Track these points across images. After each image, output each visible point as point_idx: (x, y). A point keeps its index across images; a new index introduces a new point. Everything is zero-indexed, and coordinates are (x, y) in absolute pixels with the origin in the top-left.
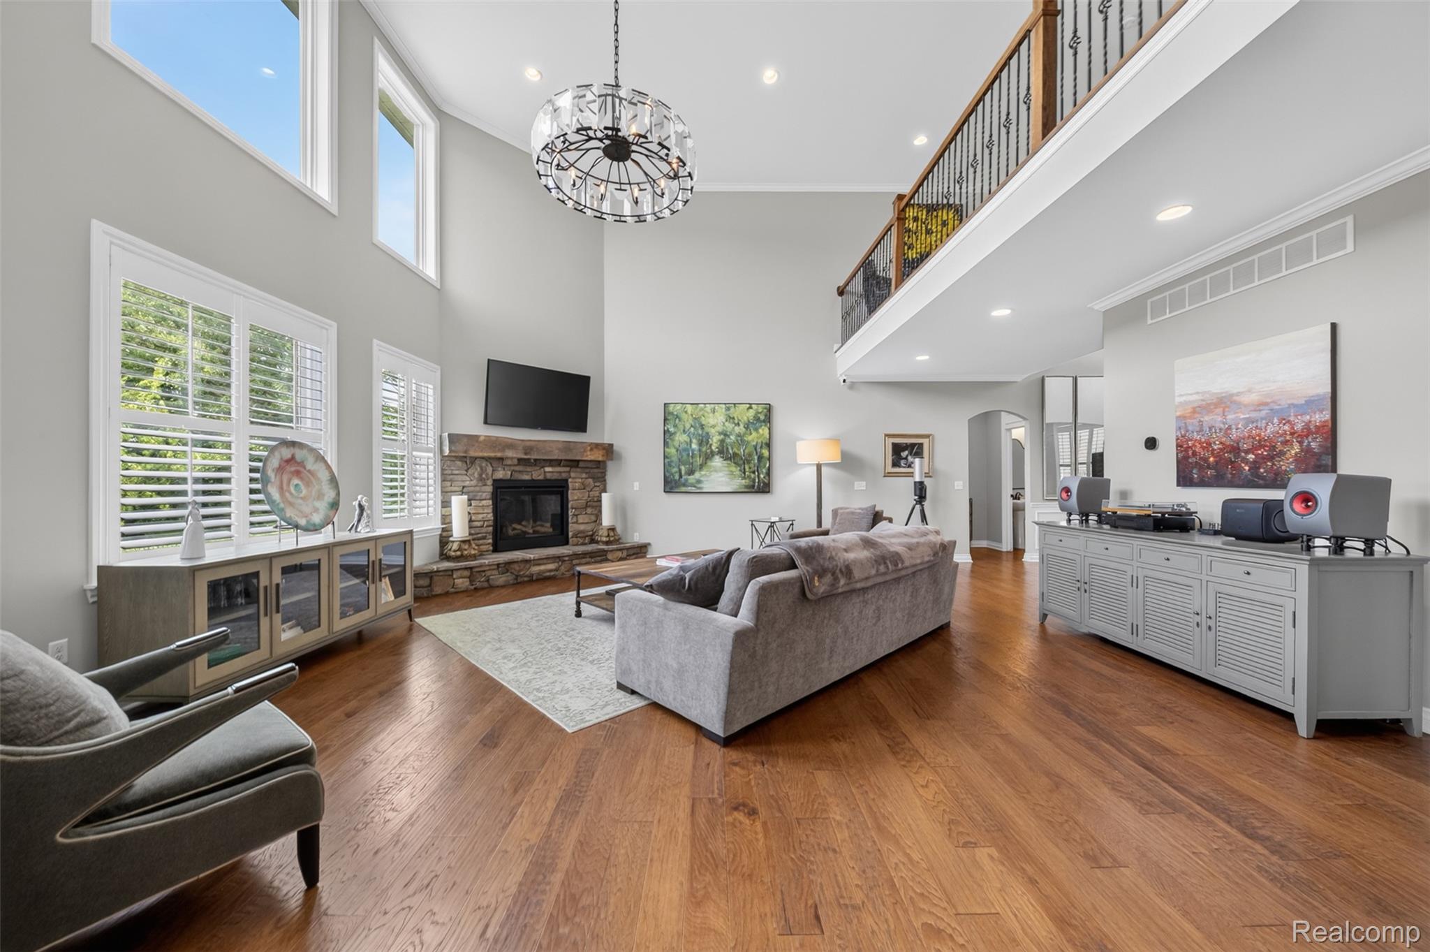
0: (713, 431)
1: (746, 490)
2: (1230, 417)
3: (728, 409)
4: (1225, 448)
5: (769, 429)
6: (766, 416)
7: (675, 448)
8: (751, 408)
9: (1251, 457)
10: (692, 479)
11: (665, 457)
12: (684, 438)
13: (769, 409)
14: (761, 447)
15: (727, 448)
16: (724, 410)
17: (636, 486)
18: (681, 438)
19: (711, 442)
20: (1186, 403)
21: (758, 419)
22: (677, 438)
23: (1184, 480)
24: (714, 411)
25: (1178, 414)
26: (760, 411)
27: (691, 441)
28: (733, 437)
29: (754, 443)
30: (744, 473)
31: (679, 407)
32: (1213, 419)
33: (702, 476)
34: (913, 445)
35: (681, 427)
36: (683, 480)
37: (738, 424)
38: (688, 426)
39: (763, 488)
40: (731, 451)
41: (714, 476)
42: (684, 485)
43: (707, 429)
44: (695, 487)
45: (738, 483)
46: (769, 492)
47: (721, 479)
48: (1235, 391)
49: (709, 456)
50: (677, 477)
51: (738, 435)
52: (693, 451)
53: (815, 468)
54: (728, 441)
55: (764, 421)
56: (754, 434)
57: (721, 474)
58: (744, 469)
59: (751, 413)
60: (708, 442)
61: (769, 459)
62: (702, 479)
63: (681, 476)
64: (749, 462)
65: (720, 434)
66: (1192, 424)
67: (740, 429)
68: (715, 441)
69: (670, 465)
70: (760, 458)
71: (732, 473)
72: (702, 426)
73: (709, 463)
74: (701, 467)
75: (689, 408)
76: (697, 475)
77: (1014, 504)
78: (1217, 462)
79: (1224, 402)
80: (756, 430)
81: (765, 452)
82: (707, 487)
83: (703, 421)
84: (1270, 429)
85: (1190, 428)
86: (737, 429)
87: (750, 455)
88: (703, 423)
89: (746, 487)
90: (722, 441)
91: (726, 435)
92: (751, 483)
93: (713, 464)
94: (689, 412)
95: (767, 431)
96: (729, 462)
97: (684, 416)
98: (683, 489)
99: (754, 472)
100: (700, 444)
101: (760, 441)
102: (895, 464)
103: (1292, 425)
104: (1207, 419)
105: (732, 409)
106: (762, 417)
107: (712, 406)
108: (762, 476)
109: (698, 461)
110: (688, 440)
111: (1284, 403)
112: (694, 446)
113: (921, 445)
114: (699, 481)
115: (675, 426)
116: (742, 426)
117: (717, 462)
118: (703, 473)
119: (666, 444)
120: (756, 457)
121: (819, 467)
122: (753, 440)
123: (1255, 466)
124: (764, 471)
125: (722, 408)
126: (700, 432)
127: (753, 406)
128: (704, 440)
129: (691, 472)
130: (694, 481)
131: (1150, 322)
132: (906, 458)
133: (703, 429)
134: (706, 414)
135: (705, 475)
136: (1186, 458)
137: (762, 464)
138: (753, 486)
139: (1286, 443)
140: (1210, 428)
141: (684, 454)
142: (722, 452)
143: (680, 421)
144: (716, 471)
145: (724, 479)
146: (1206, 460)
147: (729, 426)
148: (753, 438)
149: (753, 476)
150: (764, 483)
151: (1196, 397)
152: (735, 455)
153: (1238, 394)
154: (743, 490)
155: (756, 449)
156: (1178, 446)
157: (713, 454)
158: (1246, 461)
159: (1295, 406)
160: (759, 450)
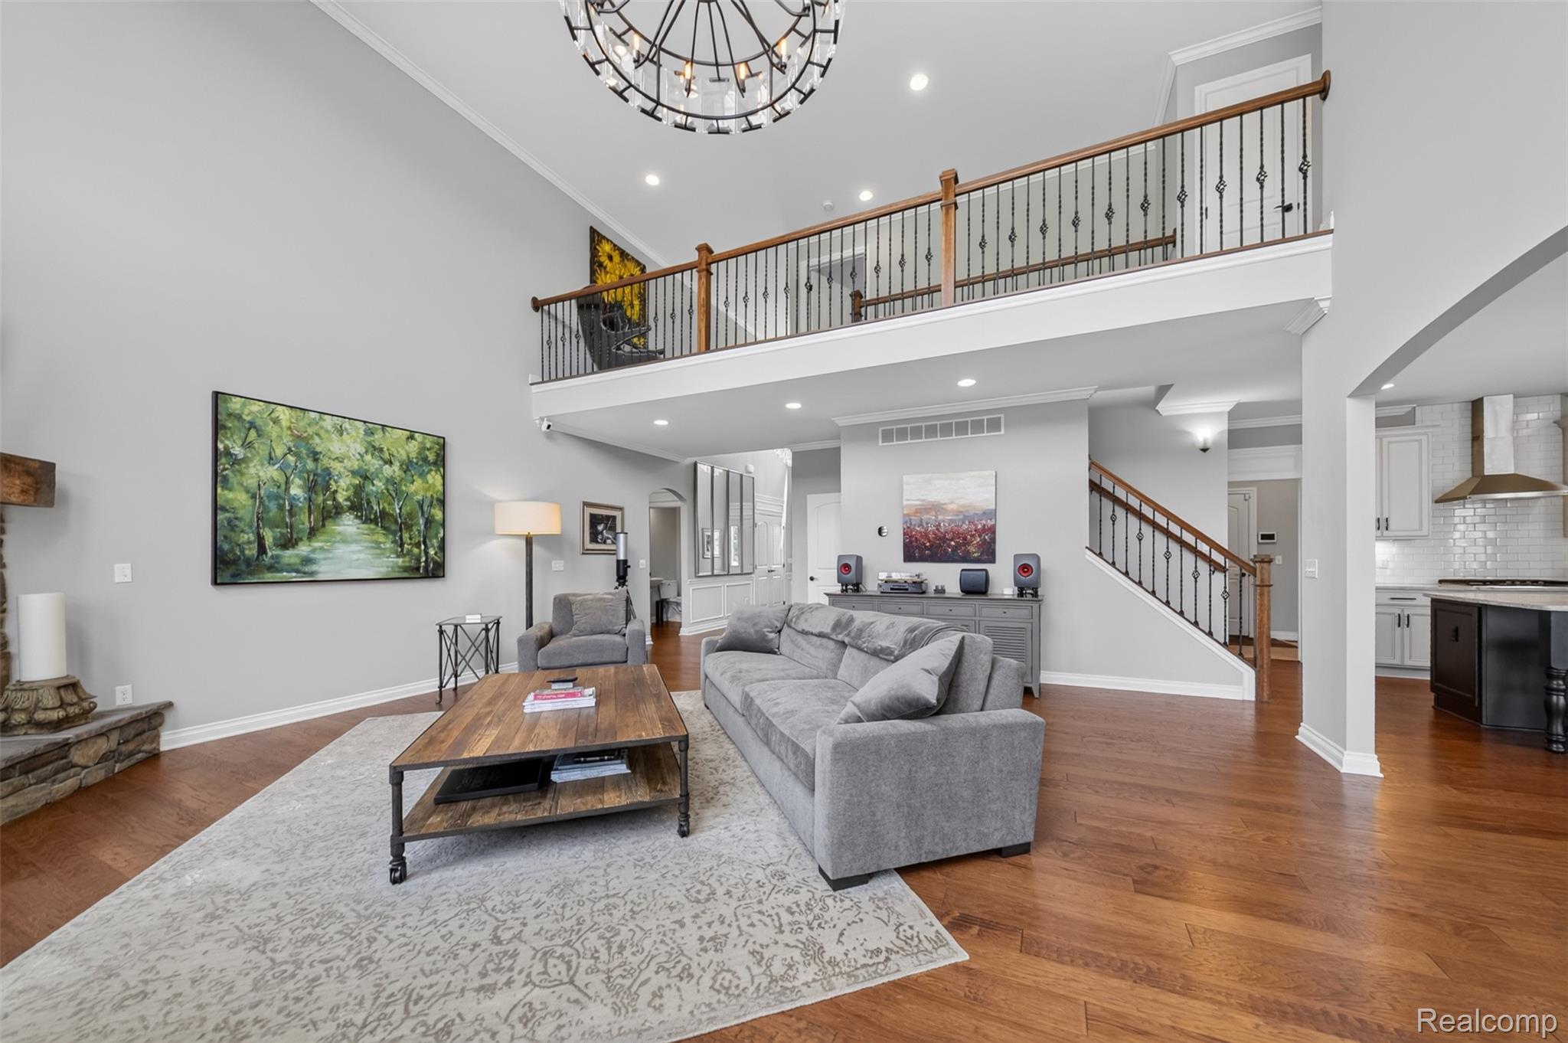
0: (337, 467)
1: (406, 575)
2: (940, 517)
3: (370, 433)
4: (936, 537)
5: (443, 477)
6: (437, 456)
7: (247, 491)
8: (411, 437)
9: (953, 543)
10: (289, 556)
11: (216, 508)
12: (272, 472)
13: (442, 445)
14: (431, 505)
15: (369, 502)
16: (362, 432)
17: (122, 572)
18: (260, 472)
19: (334, 487)
20: (911, 505)
21: (425, 460)
22: (252, 471)
23: (909, 557)
24: (341, 431)
25: (905, 512)
26: (428, 445)
27: (287, 482)
28: (380, 485)
29: (420, 497)
30: (402, 546)
31: (256, 407)
32: (929, 517)
33: (314, 550)
34: (608, 517)
35: (264, 451)
36: (267, 559)
37: (391, 463)
38: (279, 452)
39: (435, 571)
40: (375, 507)
41: (341, 550)
42: (271, 568)
43: (325, 462)
44: (297, 571)
45: (391, 562)
46: (444, 576)
47: (355, 557)
48: (943, 502)
49: (332, 513)
50: (252, 551)
51: (390, 481)
52: (293, 500)
53: (523, 543)
54: (370, 488)
55: (435, 463)
56: (418, 482)
57: (354, 547)
58: (401, 538)
59: (413, 447)
60: (327, 488)
61: (443, 525)
62: (313, 556)
63: (262, 549)
64: (409, 528)
65: (354, 473)
66: (915, 520)
67: (394, 471)
68: (343, 488)
69: (232, 525)
70: (429, 522)
71: (377, 545)
72: (315, 456)
73: (330, 526)
74: (313, 533)
75: (283, 414)
76: (303, 549)
77: (651, 581)
78: (931, 546)
79: (937, 508)
80: (422, 475)
81: (437, 514)
82: (324, 571)
83: (318, 444)
84: (965, 527)
85: (914, 523)
86: (387, 470)
87: (410, 515)
88: (318, 449)
89: (406, 569)
90: (359, 489)
91: (365, 476)
92: (413, 563)
93: (339, 529)
94: (285, 423)
95: (439, 478)
96: (372, 526)
97: (272, 430)
98: (269, 576)
99: (418, 545)
100: (311, 488)
101: (429, 494)
102: (594, 540)
103: (976, 525)
104: (925, 517)
105: (378, 435)
106: (431, 457)
107: (339, 421)
108: (432, 552)
109: (304, 521)
110: (282, 480)
111: (972, 512)
112: (296, 490)
113: (614, 518)
114: (307, 561)
115: (247, 445)
116: (396, 467)
117: (349, 524)
118: (317, 545)
119: (218, 479)
120: (422, 521)
121: (529, 541)
122: (416, 493)
123: (955, 549)
124: (435, 542)
125: (358, 429)
126: (310, 465)
127: (416, 435)
128: (319, 482)
129: (287, 543)
130: (297, 561)
131: (880, 444)
132: (602, 533)
133: (316, 460)
134: (322, 433)
135: (321, 548)
136: (911, 542)
137: (432, 532)
138: (418, 569)
139: (972, 536)
140: (927, 524)
141: (273, 506)
142: (359, 506)
143: (259, 435)
144: (344, 541)
145: (362, 556)
146: (924, 544)
147: (373, 463)
148: (416, 488)
149: (416, 551)
150: (435, 563)
151: (917, 503)
152: (383, 514)
153: (945, 504)
154: (397, 575)
155: (421, 507)
156: (904, 534)
157: (337, 511)
158: (949, 546)
159: (977, 514)
160: (425, 508)
